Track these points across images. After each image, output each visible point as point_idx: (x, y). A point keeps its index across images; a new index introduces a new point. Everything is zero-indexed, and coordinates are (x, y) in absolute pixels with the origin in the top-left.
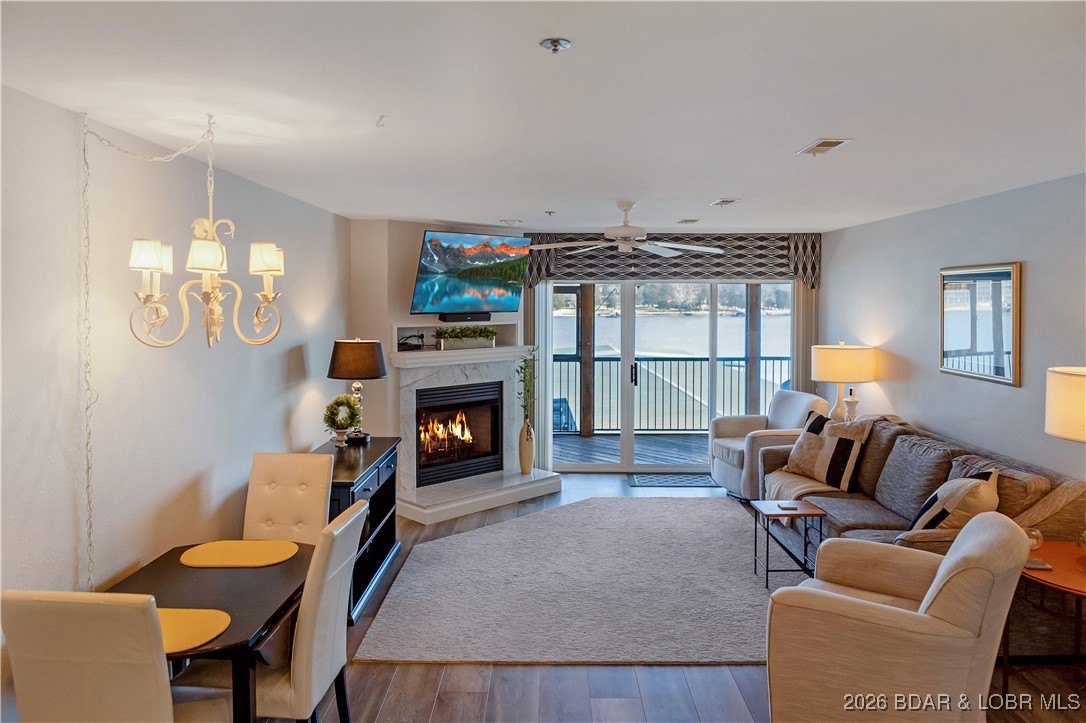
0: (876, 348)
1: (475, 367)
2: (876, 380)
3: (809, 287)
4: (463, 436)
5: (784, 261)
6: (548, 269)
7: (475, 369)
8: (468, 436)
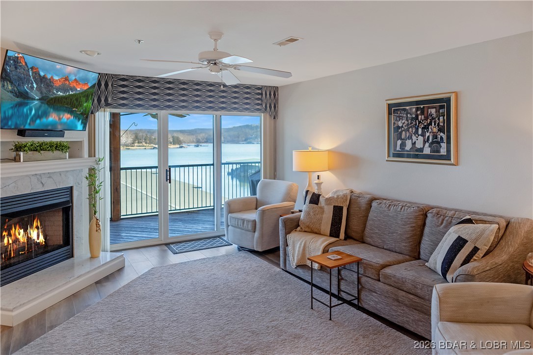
0: (328, 151)
1: (50, 175)
2: (329, 169)
3: (273, 118)
5: (259, 102)
6: (106, 100)
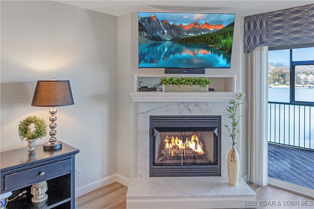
1: (196, 104)
4: (196, 148)
7: (196, 106)
8: (200, 150)
